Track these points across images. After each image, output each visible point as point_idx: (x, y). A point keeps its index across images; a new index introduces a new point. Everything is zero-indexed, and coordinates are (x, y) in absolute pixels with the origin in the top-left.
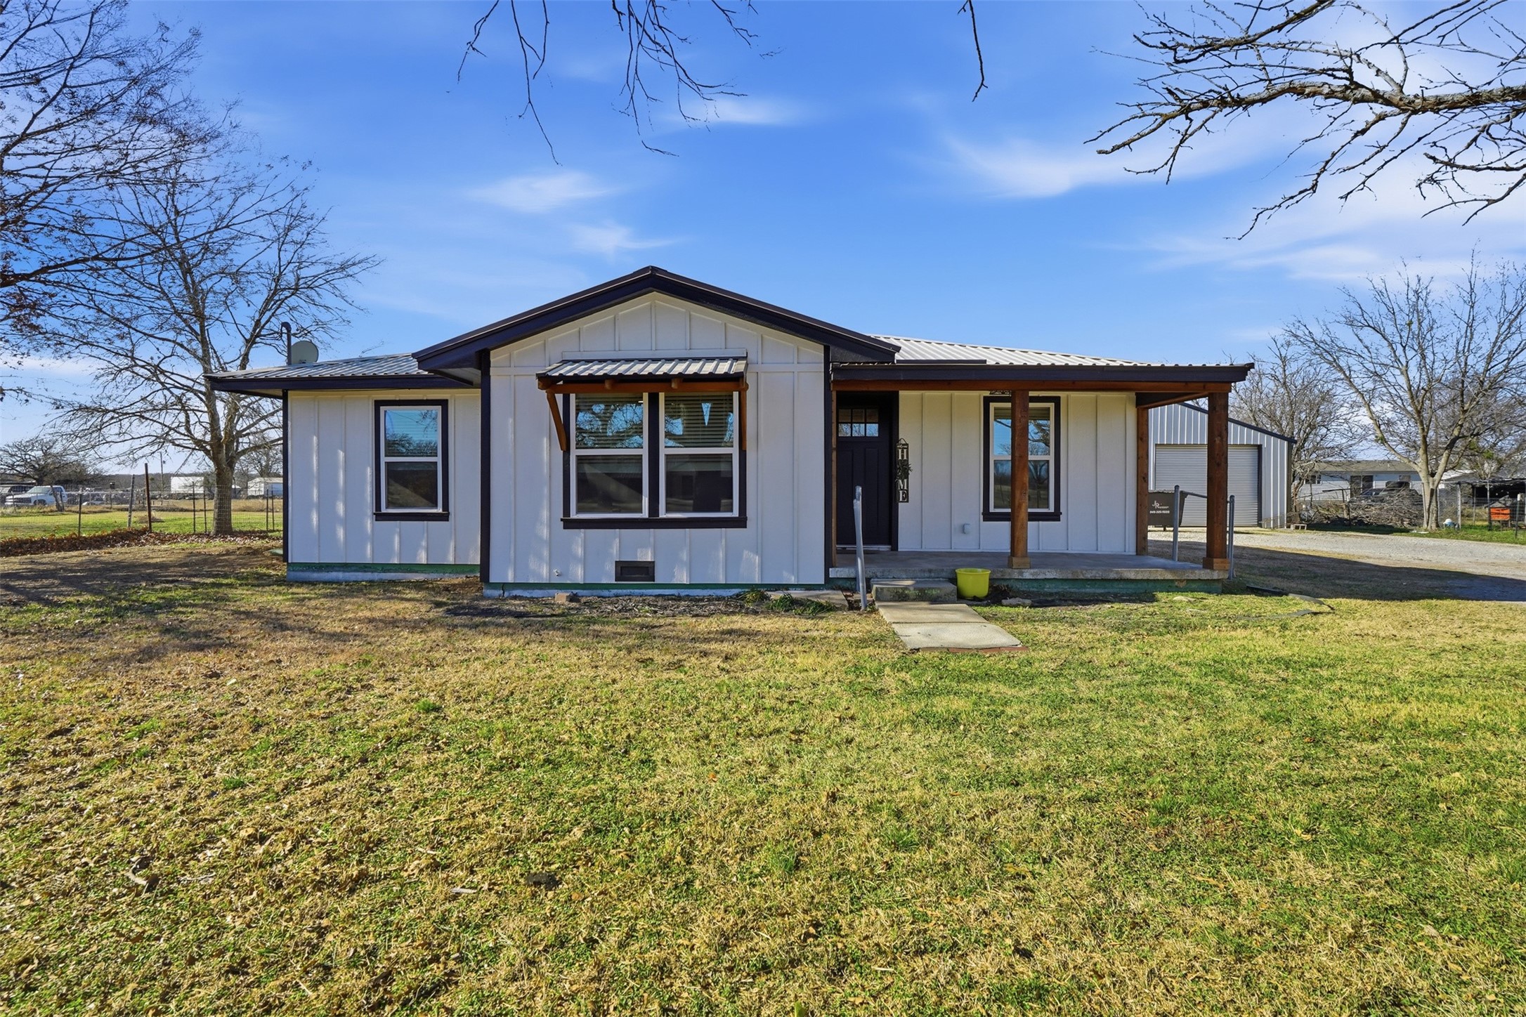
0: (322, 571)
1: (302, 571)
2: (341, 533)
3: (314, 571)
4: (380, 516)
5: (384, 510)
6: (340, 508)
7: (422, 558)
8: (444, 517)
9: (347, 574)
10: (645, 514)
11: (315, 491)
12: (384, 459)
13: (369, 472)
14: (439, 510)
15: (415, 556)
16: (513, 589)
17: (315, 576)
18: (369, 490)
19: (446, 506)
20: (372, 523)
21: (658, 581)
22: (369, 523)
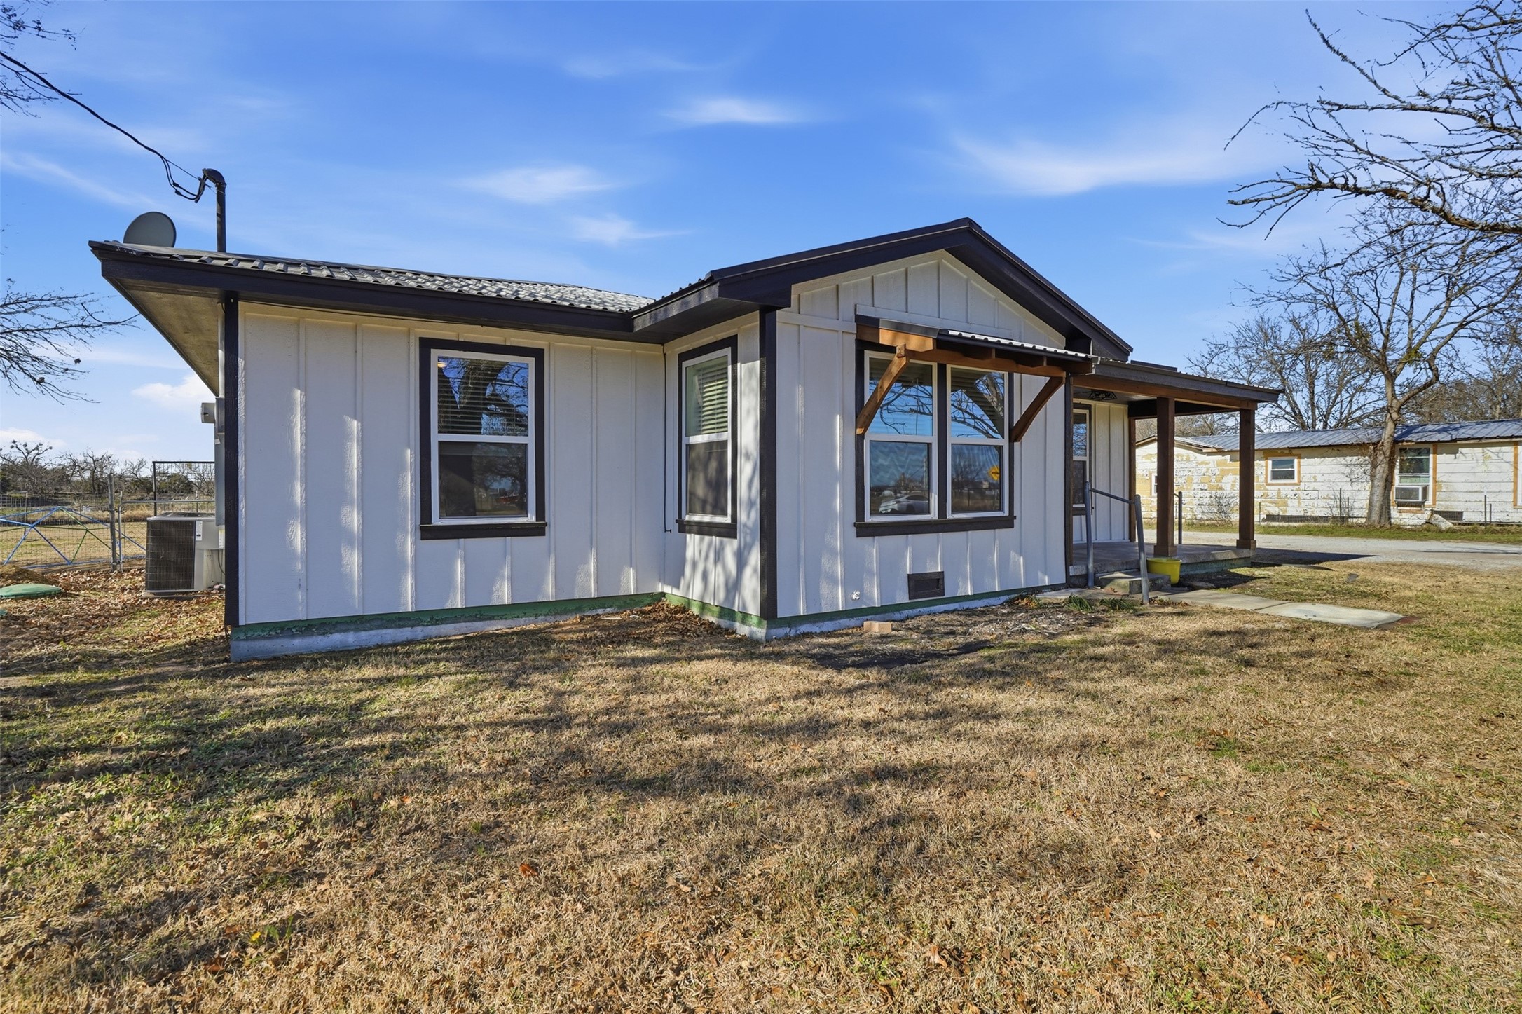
0: (312, 634)
1: (270, 638)
2: (353, 561)
3: (293, 636)
4: (428, 532)
5: (436, 521)
6: (353, 519)
7: (504, 595)
8: (538, 529)
9: (363, 634)
10: (934, 515)
11: (298, 489)
12: (436, 437)
13: (410, 456)
14: (531, 518)
15: (489, 590)
16: (801, 624)
17: (297, 644)
18: (409, 486)
19: (541, 513)
20: (415, 543)
21: (947, 595)
22: (409, 544)
